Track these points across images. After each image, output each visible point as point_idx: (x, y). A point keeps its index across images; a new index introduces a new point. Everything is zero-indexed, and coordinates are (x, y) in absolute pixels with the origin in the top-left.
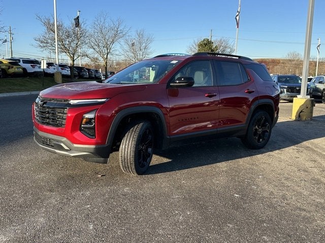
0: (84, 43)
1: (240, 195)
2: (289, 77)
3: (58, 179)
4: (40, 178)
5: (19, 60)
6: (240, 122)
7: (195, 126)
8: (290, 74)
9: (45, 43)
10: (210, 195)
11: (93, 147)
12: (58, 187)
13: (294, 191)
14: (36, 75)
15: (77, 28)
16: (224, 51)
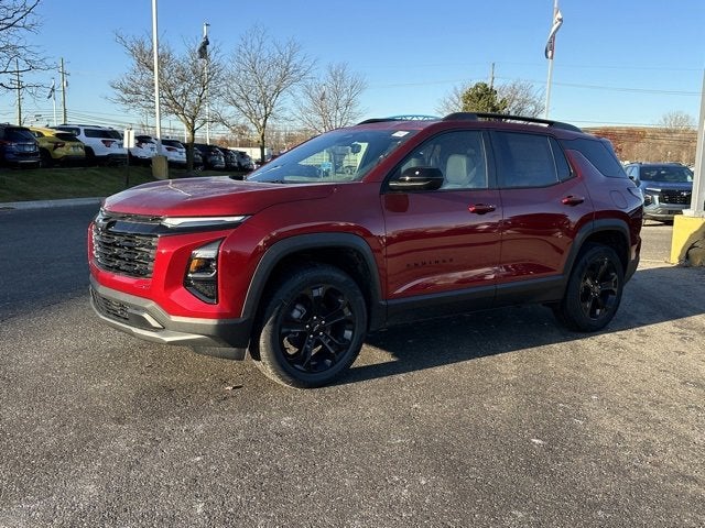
0: (216, 93)
1: (544, 440)
2: (664, 168)
3: (137, 394)
4: (97, 390)
5: (78, 130)
6: (551, 270)
7: (459, 275)
8: (667, 162)
9: (132, 94)
10: (475, 438)
11: (212, 322)
12: (135, 411)
13: (671, 432)
14: (113, 162)
15: (201, 61)
16: (521, 109)
